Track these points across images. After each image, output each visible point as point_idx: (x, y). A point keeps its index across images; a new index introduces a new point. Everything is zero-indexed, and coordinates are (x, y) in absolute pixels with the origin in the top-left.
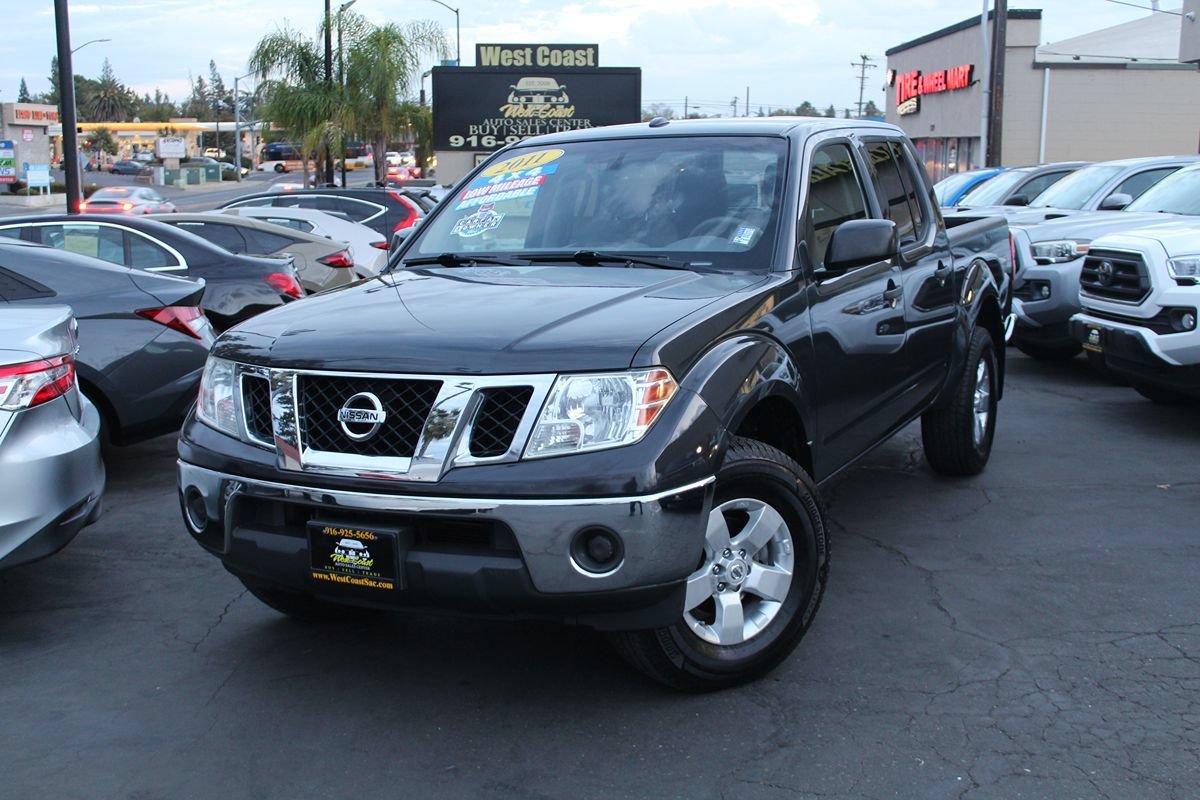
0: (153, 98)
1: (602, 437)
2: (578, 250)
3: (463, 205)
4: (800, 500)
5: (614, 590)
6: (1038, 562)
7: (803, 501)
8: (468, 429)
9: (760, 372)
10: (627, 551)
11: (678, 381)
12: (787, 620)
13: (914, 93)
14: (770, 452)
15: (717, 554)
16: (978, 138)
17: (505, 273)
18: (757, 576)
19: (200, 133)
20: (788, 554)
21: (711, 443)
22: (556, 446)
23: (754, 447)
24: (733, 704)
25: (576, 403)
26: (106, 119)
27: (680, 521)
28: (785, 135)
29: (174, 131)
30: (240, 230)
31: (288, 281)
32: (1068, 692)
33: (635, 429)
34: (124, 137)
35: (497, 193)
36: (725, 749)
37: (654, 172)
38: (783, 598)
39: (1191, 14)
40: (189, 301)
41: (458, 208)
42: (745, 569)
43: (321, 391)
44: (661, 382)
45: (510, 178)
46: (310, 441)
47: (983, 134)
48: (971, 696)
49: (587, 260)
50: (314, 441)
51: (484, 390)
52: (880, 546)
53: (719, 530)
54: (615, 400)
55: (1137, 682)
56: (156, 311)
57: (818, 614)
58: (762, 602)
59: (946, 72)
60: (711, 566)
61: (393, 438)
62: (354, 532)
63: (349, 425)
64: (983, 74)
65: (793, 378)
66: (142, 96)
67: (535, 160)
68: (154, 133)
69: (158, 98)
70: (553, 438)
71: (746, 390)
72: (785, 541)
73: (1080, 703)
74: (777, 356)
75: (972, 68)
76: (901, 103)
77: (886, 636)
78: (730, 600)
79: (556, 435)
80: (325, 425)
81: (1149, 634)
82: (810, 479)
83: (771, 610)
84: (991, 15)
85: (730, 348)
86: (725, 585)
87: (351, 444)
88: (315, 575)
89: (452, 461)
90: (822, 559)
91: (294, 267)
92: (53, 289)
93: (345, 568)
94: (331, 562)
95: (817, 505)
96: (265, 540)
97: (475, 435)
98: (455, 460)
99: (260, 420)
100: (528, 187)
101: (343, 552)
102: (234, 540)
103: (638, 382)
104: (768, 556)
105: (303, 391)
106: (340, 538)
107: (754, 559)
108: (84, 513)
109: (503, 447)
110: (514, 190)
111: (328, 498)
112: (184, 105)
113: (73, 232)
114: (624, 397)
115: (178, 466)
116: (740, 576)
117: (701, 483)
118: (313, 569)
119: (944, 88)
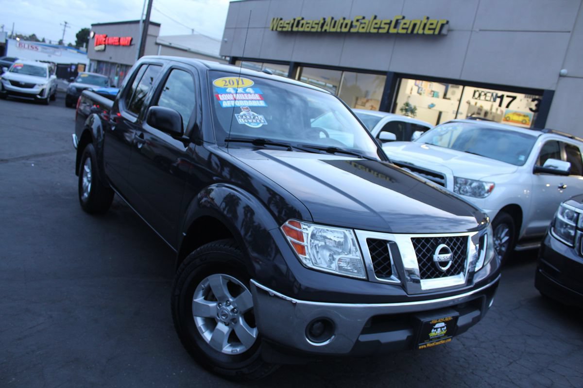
13: (103, 43)
63: (440, 263)
64: (137, 43)
75: (132, 39)
76: (97, 45)
84: (144, 21)
88: (419, 347)
94: (429, 338)
101: (435, 330)
118: (420, 344)
119: (118, 44)
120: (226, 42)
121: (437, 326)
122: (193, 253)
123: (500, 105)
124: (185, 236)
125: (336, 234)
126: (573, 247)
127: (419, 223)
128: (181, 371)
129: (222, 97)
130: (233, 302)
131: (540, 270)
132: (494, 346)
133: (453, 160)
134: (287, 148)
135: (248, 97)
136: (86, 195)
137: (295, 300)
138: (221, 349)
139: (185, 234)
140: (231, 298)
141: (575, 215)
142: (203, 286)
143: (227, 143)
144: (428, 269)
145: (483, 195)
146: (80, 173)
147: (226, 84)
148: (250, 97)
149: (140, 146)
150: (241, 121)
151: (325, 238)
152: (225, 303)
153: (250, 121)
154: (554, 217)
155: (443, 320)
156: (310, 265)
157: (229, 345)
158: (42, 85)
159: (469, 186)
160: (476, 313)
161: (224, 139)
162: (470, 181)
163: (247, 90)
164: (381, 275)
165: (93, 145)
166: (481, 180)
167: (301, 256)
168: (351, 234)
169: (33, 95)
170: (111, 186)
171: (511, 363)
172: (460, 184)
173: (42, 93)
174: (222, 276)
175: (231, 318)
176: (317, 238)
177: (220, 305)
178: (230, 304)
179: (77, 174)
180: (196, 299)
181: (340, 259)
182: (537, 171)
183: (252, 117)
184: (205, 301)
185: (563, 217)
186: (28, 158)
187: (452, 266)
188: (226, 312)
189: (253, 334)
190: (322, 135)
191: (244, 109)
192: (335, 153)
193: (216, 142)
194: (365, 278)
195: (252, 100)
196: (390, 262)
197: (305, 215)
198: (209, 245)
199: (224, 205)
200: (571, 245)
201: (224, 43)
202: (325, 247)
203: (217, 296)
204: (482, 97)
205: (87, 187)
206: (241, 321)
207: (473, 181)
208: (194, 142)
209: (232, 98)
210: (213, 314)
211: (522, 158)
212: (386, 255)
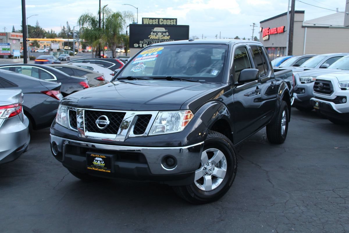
0: (50, 32)
1: (172, 129)
2: (167, 76)
3: (135, 63)
4: (229, 149)
5: (174, 174)
6: (299, 169)
7: (230, 149)
8: (133, 127)
9: (218, 112)
10: (178, 162)
11: (194, 114)
12: (225, 184)
13: (268, 34)
14: (220, 135)
15: (205, 164)
16: (286, 47)
17: (146, 82)
18: (216, 171)
19: (63, 42)
20: (225, 165)
21: (203, 132)
22: (158, 132)
23: (216, 133)
24: (208, 208)
25: (164, 119)
26: (37, 37)
27: (193, 155)
28: (227, 44)
29: (56, 41)
30: (72, 69)
31: (85, 84)
32: (306, 206)
33: (181, 128)
34: (41, 43)
35: (144, 59)
36: (205, 221)
37: (189, 54)
38: (224, 178)
39: (347, 12)
40: (56, 89)
41: (133, 63)
42: (213, 169)
43: (91, 115)
44: (189, 114)
45: (148, 55)
46: (88, 129)
47: (287, 46)
48: (277, 207)
49: (169, 79)
50: (89, 129)
51: (138, 115)
52: (253, 163)
53: (205, 158)
54: (175, 119)
55: (326, 204)
56: (47, 92)
57: (234, 182)
58: (217, 179)
59: (277, 28)
60: (203, 168)
61: (111, 129)
62: (100, 156)
63: (99, 125)
64: (288, 29)
65: (228, 114)
66: (47, 31)
67: (155, 50)
68: (50, 42)
69: (52, 32)
70: (157, 129)
71: (214, 117)
72: (224, 161)
73: (309, 210)
74: (224, 108)
75: (284, 27)
76: (264, 37)
77: (254, 189)
78: (208, 178)
79: (158, 129)
80: (92, 125)
81: (330, 190)
82: (232, 143)
83: (220, 181)
84: (290, 12)
85: (209, 105)
86: (207, 173)
87: (99, 130)
88: (88, 168)
89: (128, 136)
90: (235, 167)
91: (87, 80)
92: (18, 85)
93: (97, 166)
94: (93, 164)
95: (234, 151)
96: (74, 157)
97: (135, 128)
98: (129, 135)
99: (74, 123)
100: (153, 58)
101: (96, 161)
102: (65, 157)
103: (182, 114)
104: (219, 165)
105: (86, 115)
106: (95, 157)
107: (215, 166)
108: (23, 149)
109: (143, 132)
110: (149, 58)
111: (93, 146)
112: (59, 34)
113: (24, 69)
114: (178, 118)
115: (50, 136)
116: (211, 171)
117: (200, 143)
118: (88, 166)
119: (276, 33)
120: (348, 14)
121: (96, 159)
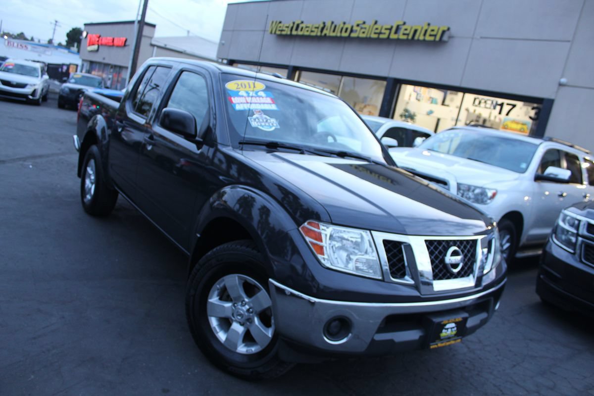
39: (223, 42)
47: (130, 65)
63: (451, 265)
76: (89, 45)
84: (139, 22)
88: (431, 347)
118: (431, 344)
119: (112, 44)
120: (223, 44)
121: (447, 326)
122: (209, 253)
123: (500, 113)
124: (199, 238)
125: (352, 235)
126: (574, 254)
127: (429, 227)
128: (196, 371)
129: (235, 100)
130: (249, 302)
131: (542, 276)
132: (498, 350)
133: (456, 167)
134: (299, 152)
135: (260, 100)
136: (89, 197)
137: (313, 299)
138: (236, 348)
139: (199, 235)
140: (247, 298)
141: (576, 222)
142: (218, 286)
143: (241, 145)
144: (440, 271)
145: (486, 201)
146: (82, 174)
147: (239, 87)
148: (262, 100)
149: (149, 148)
150: (254, 124)
151: (342, 239)
152: (240, 303)
153: (263, 124)
154: (556, 224)
155: (453, 320)
156: (328, 265)
157: (243, 345)
158: (34, 85)
159: (472, 193)
160: (483, 315)
161: (238, 142)
162: (473, 188)
163: (259, 94)
164: (395, 276)
165: (97, 147)
166: (485, 186)
167: (320, 257)
168: (368, 235)
169: (25, 96)
170: (116, 188)
171: (515, 366)
172: (463, 190)
173: (34, 93)
174: (238, 276)
175: (246, 318)
176: (334, 238)
177: (236, 305)
178: (246, 304)
179: (79, 175)
180: (211, 299)
181: (357, 259)
182: (539, 178)
183: (265, 120)
184: (220, 301)
185: (565, 224)
186: (25, 159)
187: (462, 268)
188: (242, 312)
189: (268, 333)
190: (330, 140)
191: (257, 112)
192: (346, 157)
193: (231, 144)
194: (380, 278)
195: (264, 103)
196: (404, 264)
197: (324, 216)
198: (225, 245)
199: (238, 206)
200: (572, 251)
201: (221, 45)
202: (343, 248)
203: (232, 296)
204: (483, 105)
205: (91, 189)
206: (256, 320)
207: (476, 187)
208: (207, 145)
209: (245, 101)
210: (228, 314)
211: (524, 166)
212: (400, 256)
